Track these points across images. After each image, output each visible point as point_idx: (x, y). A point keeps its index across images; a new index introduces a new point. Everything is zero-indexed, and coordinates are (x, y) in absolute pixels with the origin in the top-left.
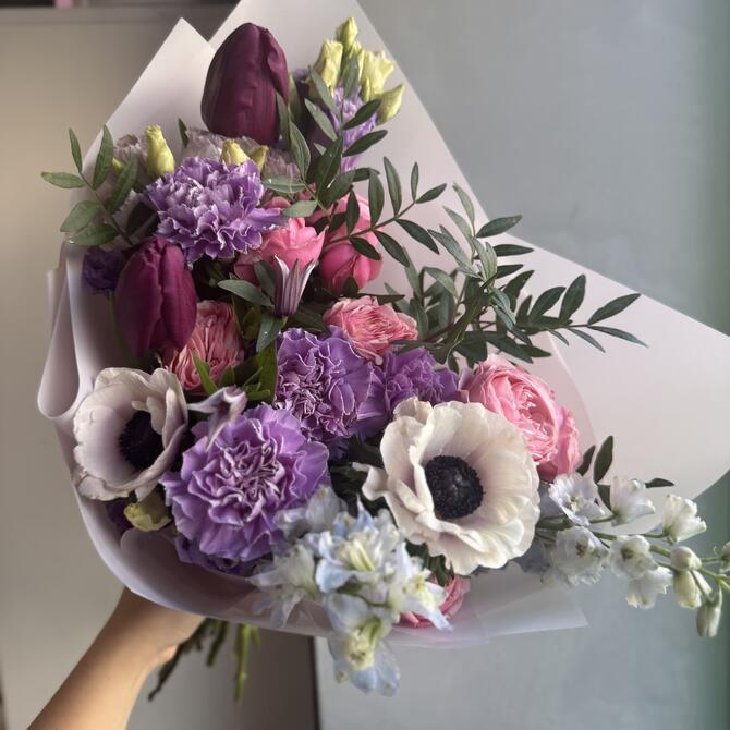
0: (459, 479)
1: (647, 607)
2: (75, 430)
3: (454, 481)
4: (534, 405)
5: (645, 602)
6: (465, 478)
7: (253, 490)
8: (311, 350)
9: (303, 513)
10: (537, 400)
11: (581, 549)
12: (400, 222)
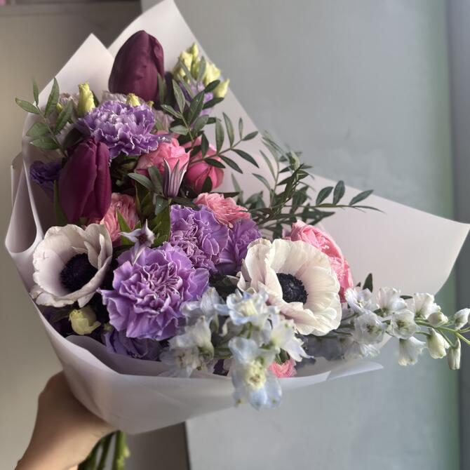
0: (292, 285)
1: (413, 363)
2: (34, 262)
3: (290, 287)
4: (328, 247)
5: (412, 360)
6: (295, 285)
7: (164, 292)
8: (190, 216)
9: (199, 304)
10: (330, 244)
11: (370, 328)
12: (234, 150)
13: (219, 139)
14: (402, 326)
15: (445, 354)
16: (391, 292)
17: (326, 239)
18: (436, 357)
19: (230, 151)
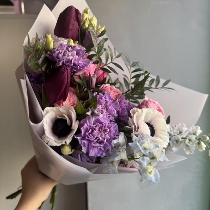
6: (151, 127)
8: (103, 98)
11: (177, 141)
12: (113, 63)
13: (107, 58)
14: (191, 141)
15: (204, 149)
16: (183, 126)
17: (157, 105)
18: (201, 151)
19: (111, 63)
